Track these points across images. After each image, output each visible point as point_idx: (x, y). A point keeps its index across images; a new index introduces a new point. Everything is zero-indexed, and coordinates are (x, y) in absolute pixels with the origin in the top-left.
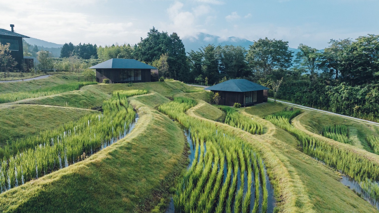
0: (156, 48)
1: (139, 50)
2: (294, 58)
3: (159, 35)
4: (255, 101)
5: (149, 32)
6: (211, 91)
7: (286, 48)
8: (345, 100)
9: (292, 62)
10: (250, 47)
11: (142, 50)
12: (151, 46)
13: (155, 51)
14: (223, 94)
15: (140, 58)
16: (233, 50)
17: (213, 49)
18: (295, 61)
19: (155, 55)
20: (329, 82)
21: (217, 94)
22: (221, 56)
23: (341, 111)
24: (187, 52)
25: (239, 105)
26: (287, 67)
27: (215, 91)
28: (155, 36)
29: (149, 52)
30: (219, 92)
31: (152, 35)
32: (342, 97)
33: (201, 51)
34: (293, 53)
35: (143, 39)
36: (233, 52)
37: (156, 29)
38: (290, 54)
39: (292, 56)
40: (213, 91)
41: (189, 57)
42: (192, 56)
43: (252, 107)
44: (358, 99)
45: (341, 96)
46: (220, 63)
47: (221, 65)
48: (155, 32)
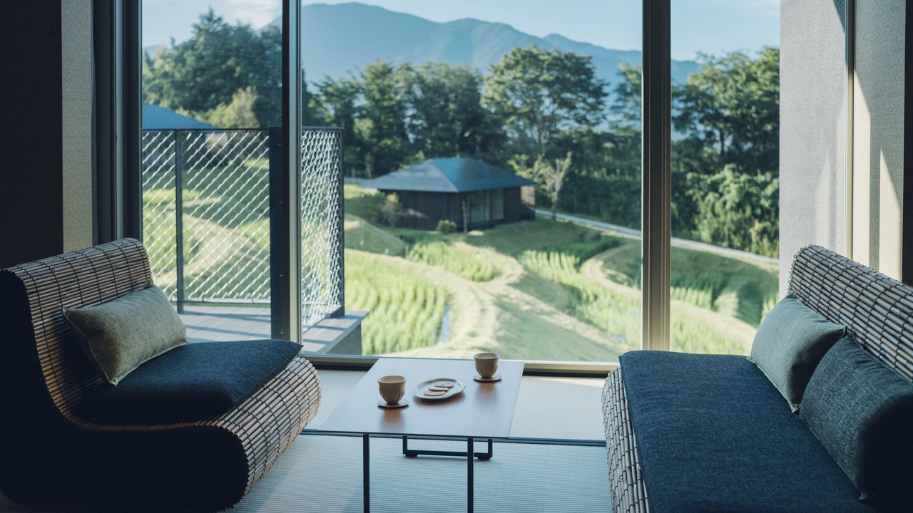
0: (215, 71)
1: (166, 75)
2: (610, 100)
3: (227, 29)
4: (500, 216)
5: (198, 22)
6: (378, 190)
7: (589, 73)
8: (732, 209)
9: (606, 111)
10: (491, 68)
11: (173, 74)
12: (202, 64)
13: (215, 77)
14: (408, 198)
15: (168, 98)
16: (446, 76)
17: (390, 71)
18: (613, 108)
19: (217, 90)
20: (695, 164)
21: (392, 198)
22: (409, 92)
23: (723, 240)
24: (312, 82)
25: (452, 227)
26: (594, 125)
27: (388, 192)
28: (215, 34)
29: (196, 83)
30: (399, 193)
31: (207, 31)
32: (725, 203)
33: (354, 78)
34: (608, 84)
35: (179, 42)
36: (446, 81)
37: (217, 15)
38: (600, 88)
39: (605, 95)
40: (382, 191)
41: (317, 95)
42: (326, 93)
43: (489, 231)
44: (762, 207)
45: (723, 199)
46: (410, 112)
47: (414, 117)
48: (215, 22)
